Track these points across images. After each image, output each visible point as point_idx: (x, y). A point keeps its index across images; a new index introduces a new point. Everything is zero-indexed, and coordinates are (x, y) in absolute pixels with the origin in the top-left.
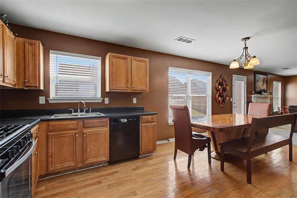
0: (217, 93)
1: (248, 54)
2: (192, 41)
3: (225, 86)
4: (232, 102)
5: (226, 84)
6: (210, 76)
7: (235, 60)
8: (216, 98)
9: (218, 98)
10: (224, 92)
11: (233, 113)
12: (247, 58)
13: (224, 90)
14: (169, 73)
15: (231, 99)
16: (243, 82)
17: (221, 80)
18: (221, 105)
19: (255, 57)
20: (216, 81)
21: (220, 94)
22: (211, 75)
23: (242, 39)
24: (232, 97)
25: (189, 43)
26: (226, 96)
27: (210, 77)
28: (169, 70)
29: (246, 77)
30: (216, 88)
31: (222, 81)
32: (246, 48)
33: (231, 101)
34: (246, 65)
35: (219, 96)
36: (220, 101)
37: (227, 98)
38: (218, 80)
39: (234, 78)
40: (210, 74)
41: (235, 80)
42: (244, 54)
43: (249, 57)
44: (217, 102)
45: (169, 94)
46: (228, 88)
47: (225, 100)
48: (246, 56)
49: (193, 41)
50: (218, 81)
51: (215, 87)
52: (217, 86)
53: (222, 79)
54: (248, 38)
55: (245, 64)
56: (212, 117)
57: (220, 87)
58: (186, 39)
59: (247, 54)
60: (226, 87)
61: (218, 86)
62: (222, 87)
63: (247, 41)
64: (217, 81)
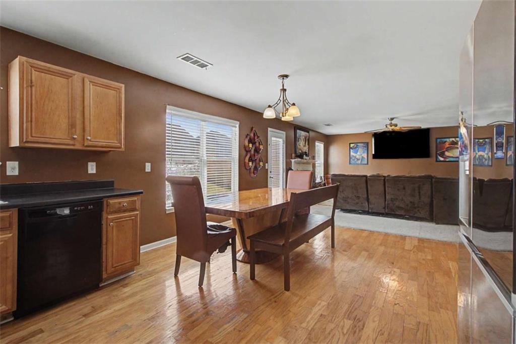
0: (246, 155)
1: (286, 99)
2: (207, 66)
3: (257, 144)
4: (267, 170)
5: (259, 143)
6: (236, 127)
7: (270, 106)
8: (245, 163)
9: (249, 164)
10: (256, 154)
11: (269, 186)
12: (285, 105)
13: (257, 150)
14: (167, 117)
15: (266, 164)
16: (281, 140)
17: (252, 135)
18: (252, 175)
19: (294, 104)
20: (245, 137)
21: (250, 157)
22: (237, 126)
23: (279, 76)
24: (267, 163)
25: (202, 67)
26: (260, 161)
27: (237, 129)
28: (167, 111)
29: (284, 133)
30: (245, 147)
31: (254, 137)
32: (284, 90)
33: (266, 168)
34: (284, 115)
35: (249, 161)
36: (250, 169)
37: (261, 164)
38: (248, 135)
39: (269, 134)
40: (236, 124)
41: (272, 136)
42: (281, 99)
43: (287, 104)
44: (246, 168)
45: (167, 156)
46: (261, 147)
47: (258, 166)
48: (283, 101)
49: (210, 65)
50: (249, 137)
51: (244, 145)
52: (247, 144)
53: (254, 133)
54: (287, 76)
55: (283, 113)
56: (239, 194)
57: (251, 145)
58: (196, 59)
59: (285, 98)
60: (259, 147)
61: (249, 143)
62: (254, 146)
63: (286, 81)
64: (247, 137)
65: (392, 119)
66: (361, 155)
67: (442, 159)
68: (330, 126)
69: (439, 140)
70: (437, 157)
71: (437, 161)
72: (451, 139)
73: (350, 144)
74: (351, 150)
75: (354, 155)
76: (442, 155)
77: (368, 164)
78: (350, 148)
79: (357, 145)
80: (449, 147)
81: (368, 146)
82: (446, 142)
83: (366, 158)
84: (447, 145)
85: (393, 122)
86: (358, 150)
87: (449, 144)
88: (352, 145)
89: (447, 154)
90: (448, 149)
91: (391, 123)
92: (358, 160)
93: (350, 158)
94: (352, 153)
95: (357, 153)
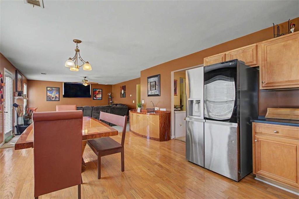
32: (78, 51)
54: (80, 42)
63: (79, 44)
65: (85, 77)
66: (55, 95)
67: (95, 99)
69: (94, 90)
70: (93, 98)
71: (93, 99)
72: (99, 90)
73: (47, 87)
74: (48, 91)
75: (50, 95)
76: (95, 97)
77: (59, 101)
78: (47, 90)
79: (53, 89)
80: (98, 93)
81: (59, 89)
82: (97, 91)
83: (58, 97)
84: (97, 92)
85: (86, 79)
86: (53, 92)
87: (98, 92)
88: (48, 89)
89: (97, 96)
90: (97, 94)
91: (85, 80)
92: (53, 98)
93: (47, 97)
94: (48, 94)
95: (52, 94)
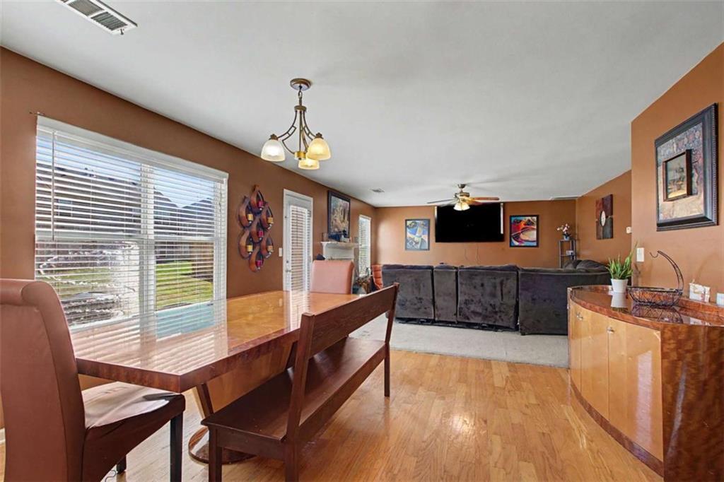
0: (243, 233)
1: (306, 126)
2: (124, 24)
3: (264, 216)
4: (282, 257)
5: (267, 211)
6: (222, 182)
7: (273, 137)
8: (240, 247)
9: (246, 248)
10: (261, 231)
11: (284, 289)
12: (304, 139)
13: (263, 226)
14: (38, 141)
15: (280, 249)
16: (306, 211)
17: (254, 199)
18: (254, 267)
19: (319, 136)
20: (240, 201)
21: (250, 236)
22: (225, 180)
23: (293, 81)
24: (282, 246)
25: (112, 29)
26: (268, 244)
27: (225, 187)
28: (39, 128)
29: (311, 199)
30: (240, 219)
31: (258, 204)
32: (301, 109)
33: (280, 255)
34: (302, 155)
35: (248, 243)
36: (250, 256)
37: (270, 248)
38: (245, 197)
39: (286, 199)
40: (223, 177)
41: (290, 204)
42: (297, 124)
43: (308, 135)
44: (243, 257)
46: (271, 220)
47: (264, 252)
48: (301, 131)
49: (130, 26)
50: (247, 202)
51: (239, 216)
52: (244, 214)
53: (258, 196)
54: (307, 83)
55: (299, 153)
56: (228, 305)
57: (250, 217)
59: (304, 125)
60: (267, 220)
61: (247, 213)
62: (257, 218)
63: (306, 93)
64: (244, 201)
65: (463, 186)
66: (421, 236)
67: (517, 243)
68: (381, 193)
69: (513, 219)
70: (511, 240)
71: (511, 246)
72: (527, 218)
73: (406, 220)
74: (408, 230)
75: (412, 236)
76: (517, 238)
77: (429, 249)
78: (407, 226)
79: (416, 223)
80: (524, 228)
81: (429, 224)
82: (521, 221)
83: (427, 240)
84: (522, 226)
85: (464, 190)
86: (417, 230)
87: (525, 225)
88: (409, 223)
89: (522, 237)
90: (524, 230)
91: (462, 192)
92: (417, 243)
93: (407, 241)
94: (409, 235)
95: (415, 234)
